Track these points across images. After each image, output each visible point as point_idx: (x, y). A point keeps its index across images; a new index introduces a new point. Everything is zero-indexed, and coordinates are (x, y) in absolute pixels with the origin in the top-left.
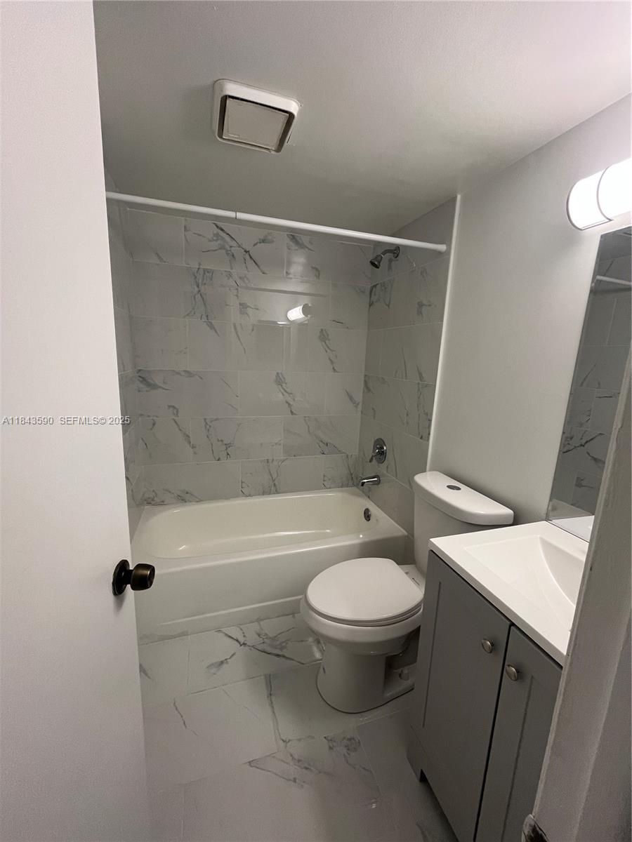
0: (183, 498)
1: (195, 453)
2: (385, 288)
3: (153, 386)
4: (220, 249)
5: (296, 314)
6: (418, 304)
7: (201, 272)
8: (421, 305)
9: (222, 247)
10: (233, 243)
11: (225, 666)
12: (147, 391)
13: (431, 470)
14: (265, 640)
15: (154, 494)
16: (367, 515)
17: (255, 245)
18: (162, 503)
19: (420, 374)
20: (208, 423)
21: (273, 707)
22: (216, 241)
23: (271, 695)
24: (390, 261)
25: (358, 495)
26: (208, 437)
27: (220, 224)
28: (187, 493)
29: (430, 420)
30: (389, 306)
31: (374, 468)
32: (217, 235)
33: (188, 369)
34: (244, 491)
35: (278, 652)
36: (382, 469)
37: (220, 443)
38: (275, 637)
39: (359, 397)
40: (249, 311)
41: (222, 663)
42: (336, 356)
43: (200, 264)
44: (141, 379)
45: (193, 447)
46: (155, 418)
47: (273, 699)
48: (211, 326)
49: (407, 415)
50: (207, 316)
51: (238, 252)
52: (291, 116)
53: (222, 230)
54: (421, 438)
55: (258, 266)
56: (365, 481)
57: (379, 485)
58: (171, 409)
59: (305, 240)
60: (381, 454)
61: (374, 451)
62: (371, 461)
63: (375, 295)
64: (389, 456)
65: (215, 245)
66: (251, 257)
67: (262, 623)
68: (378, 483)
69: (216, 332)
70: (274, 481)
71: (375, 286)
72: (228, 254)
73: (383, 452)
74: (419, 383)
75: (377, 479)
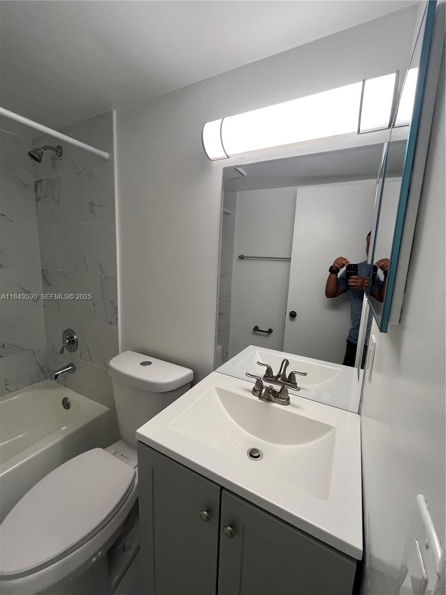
6: (89, 203)
8: (92, 204)
13: (124, 351)
16: (66, 404)
19: (101, 267)
24: (54, 158)
29: (116, 308)
30: (59, 203)
31: (68, 357)
36: (75, 357)
49: (94, 305)
54: (110, 324)
56: (60, 372)
57: (75, 372)
60: (72, 343)
61: (64, 342)
62: (62, 352)
64: (81, 342)
68: (74, 370)
71: (40, 181)
73: (74, 341)
74: (100, 276)
75: (70, 368)
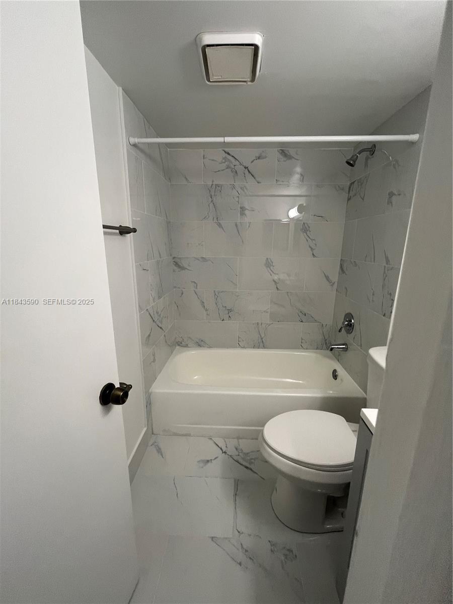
0: (200, 344)
1: (207, 314)
2: (361, 185)
3: (182, 268)
4: (227, 168)
6: (389, 194)
7: (214, 186)
8: (391, 195)
9: (228, 167)
10: (237, 163)
11: (209, 464)
12: (179, 271)
14: (240, 454)
15: (181, 339)
16: (335, 375)
17: (252, 162)
18: (186, 346)
19: (387, 258)
20: (217, 294)
21: (236, 504)
22: (224, 163)
23: (236, 494)
24: (367, 159)
25: (329, 357)
26: (216, 304)
27: (226, 150)
28: (202, 341)
29: (393, 300)
30: (363, 199)
31: (343, 336)
32: (225, 158)
33: (204, 256)
34: (239, 344)
35: (248, 465)
36: (350, 338)
37: (224, 308)
38: (248, 453)
39: (335, 278)
40: (247, 212)
41: (208, 461)
42: (316, 245)
43: (213, 181)
44: (175, 263)
45: (206, 310)
46: (183, 290)
47: (237, 498)
48: (220, 225)
49: (373, 294)
50: (217, 219)
51: (240, 169)
52: (257, 47)
53: (228, 154)
54: (384, 316)
55: (255, 178)
56: (336, 347)
57: (347, 352)
58: (193, 284)
59: (292, 152)
60: (350, 327)
61: (343, 323)
62: (340, 331)
63: (352, 191)
64: (356, 327)
65: (224, 166)
66: (249, 172)
67: (240, 440)
68: (346, 350)
69: (223, 230)
70: (262, 339)
71: (353, 183)
72: (232, 171)
73: (351, 324)
74: (385, 267)
75: (344, 346)
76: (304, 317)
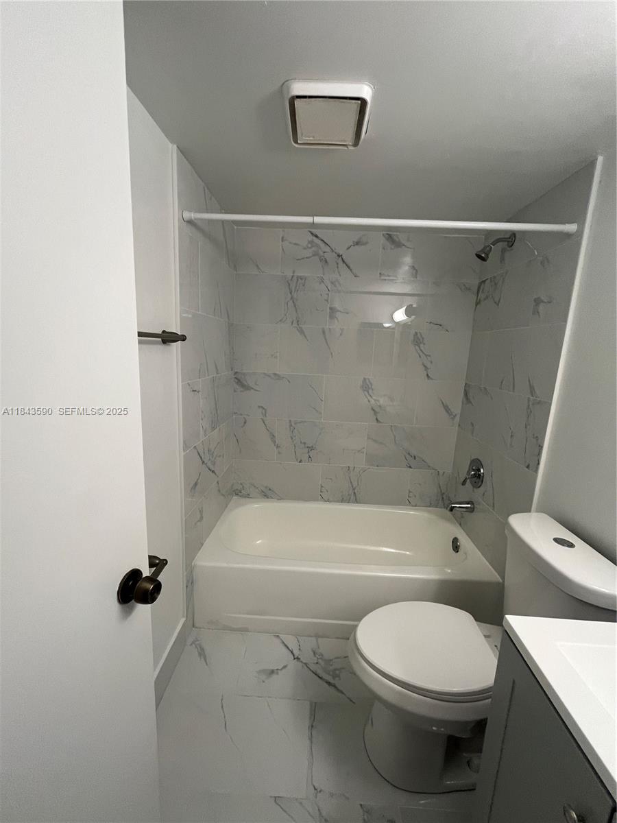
0: (267, 494)
1: (279, 453)
2: (496, 284)
3: (246, 388)
4: (314, 255)
5: (400, 316)
6: (535, 300)
7: (295, 279)
8: (538, 301)
9: (315, 254)
10: (327, 249)
11: (275, 676)
12: (241, 391)
13: (538, 510)
14: (320, 661)
15: (241, 486)
16: (456, 546)
17: (348, 248)
18: (247, 496)
20: (293, 424)
21: (312, 742)
22: (310, 248)
23: (312, 726)
24: (503, 251)
25: (448, 520)
26: (292, 438)
27: (314, 231)
28: (270, 489)
29: (541, 447)
30: (498, 305)
31: (467, 491)
32: (311, 242)
33: (278, 373)
34: (323, 496)
35: (332, 681)
36: (477, 495)
37: (303, 445)
38: (331, 660)
39: (457, 408)
40: (338, 314)
41: (272, 672)
42: (431, 362)
43: (294, 272)
44: (236, 381)
45: (278, 447)
46: (245, 416)
47: (314, 733)
48: (302, 332)
49: (512, 436)
50: (298, 321)
51: (330, 257)
52: (363, 102)
53: (316, 236)
54: (528, 467)
55: (351, 270)
56: (456, 506)
57: (474, 513)
58: (261, 409)
59: (402, 238)
60: (477, 479)
61: (468, 473)
62: (464, 483)
63: (483, 292)
64: (487, 479)
65: (308, 253)
66: (343, 261)
67: (320, 640)
68: (472, 510)
69: (305, 337)
70: (354, 489)
71: (484, 281)
72: (321, 260)
73: (479, 475)
74: (529, 398)
75: (469, 506)
76: (412, 460)
